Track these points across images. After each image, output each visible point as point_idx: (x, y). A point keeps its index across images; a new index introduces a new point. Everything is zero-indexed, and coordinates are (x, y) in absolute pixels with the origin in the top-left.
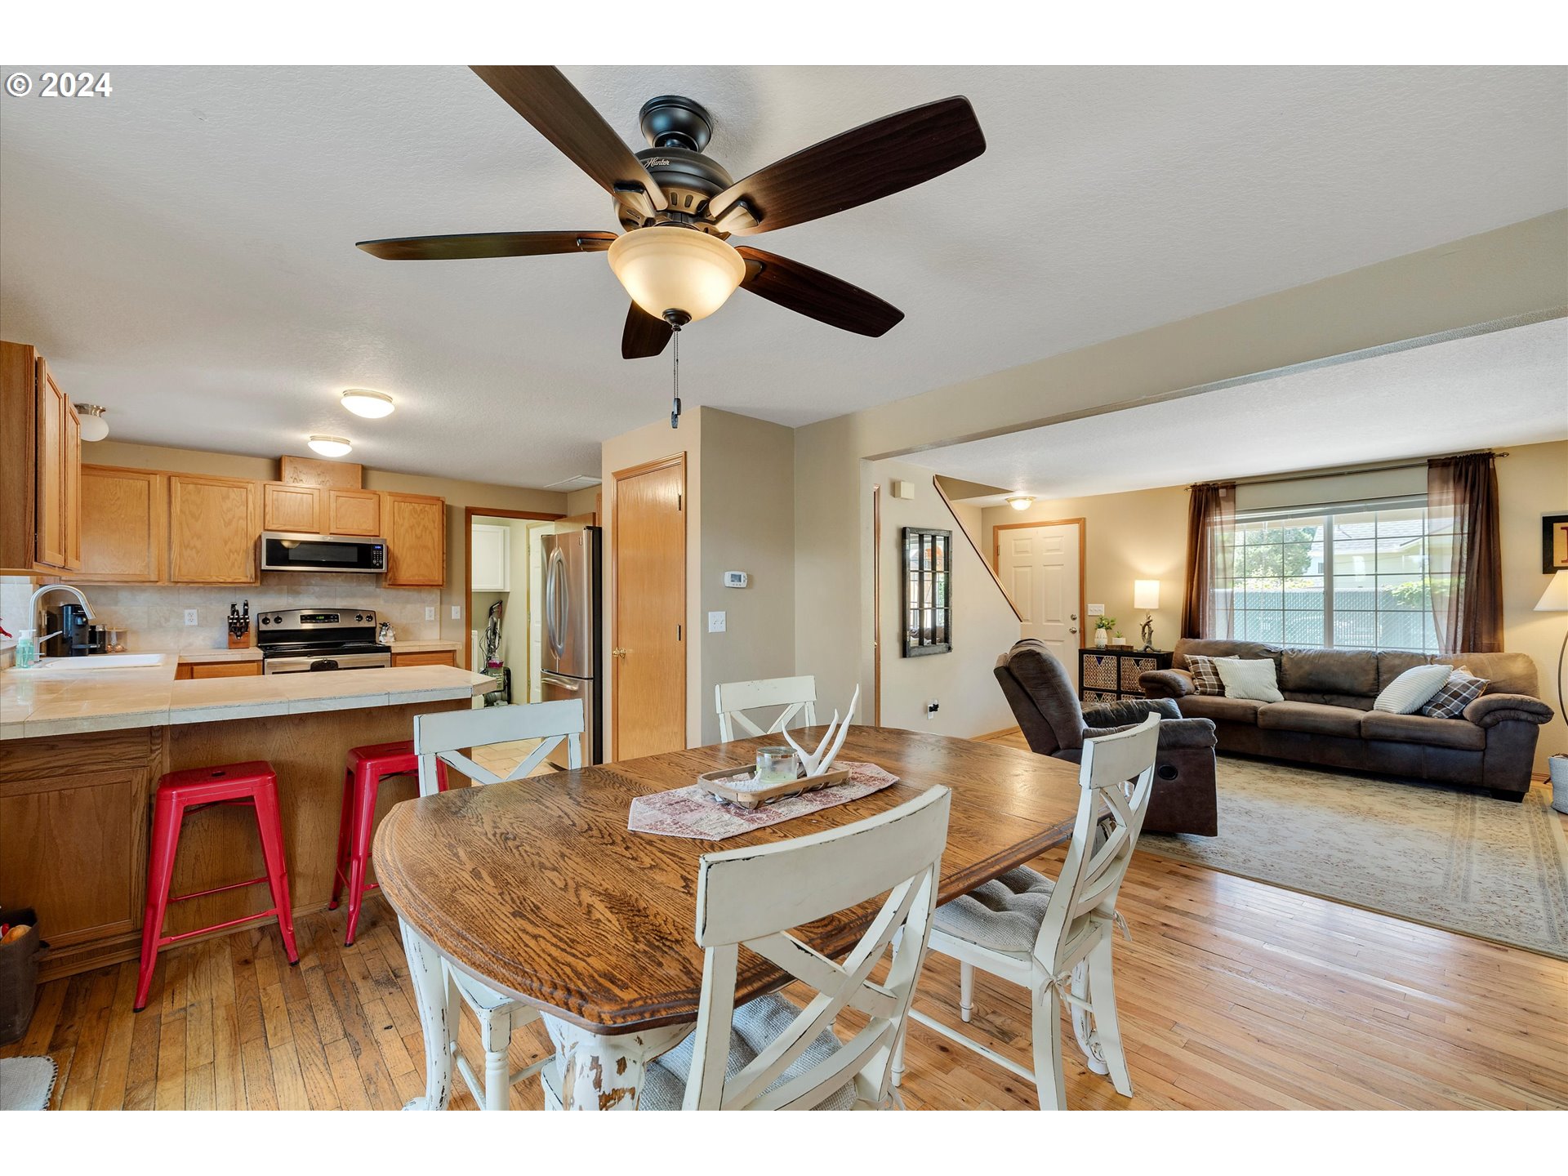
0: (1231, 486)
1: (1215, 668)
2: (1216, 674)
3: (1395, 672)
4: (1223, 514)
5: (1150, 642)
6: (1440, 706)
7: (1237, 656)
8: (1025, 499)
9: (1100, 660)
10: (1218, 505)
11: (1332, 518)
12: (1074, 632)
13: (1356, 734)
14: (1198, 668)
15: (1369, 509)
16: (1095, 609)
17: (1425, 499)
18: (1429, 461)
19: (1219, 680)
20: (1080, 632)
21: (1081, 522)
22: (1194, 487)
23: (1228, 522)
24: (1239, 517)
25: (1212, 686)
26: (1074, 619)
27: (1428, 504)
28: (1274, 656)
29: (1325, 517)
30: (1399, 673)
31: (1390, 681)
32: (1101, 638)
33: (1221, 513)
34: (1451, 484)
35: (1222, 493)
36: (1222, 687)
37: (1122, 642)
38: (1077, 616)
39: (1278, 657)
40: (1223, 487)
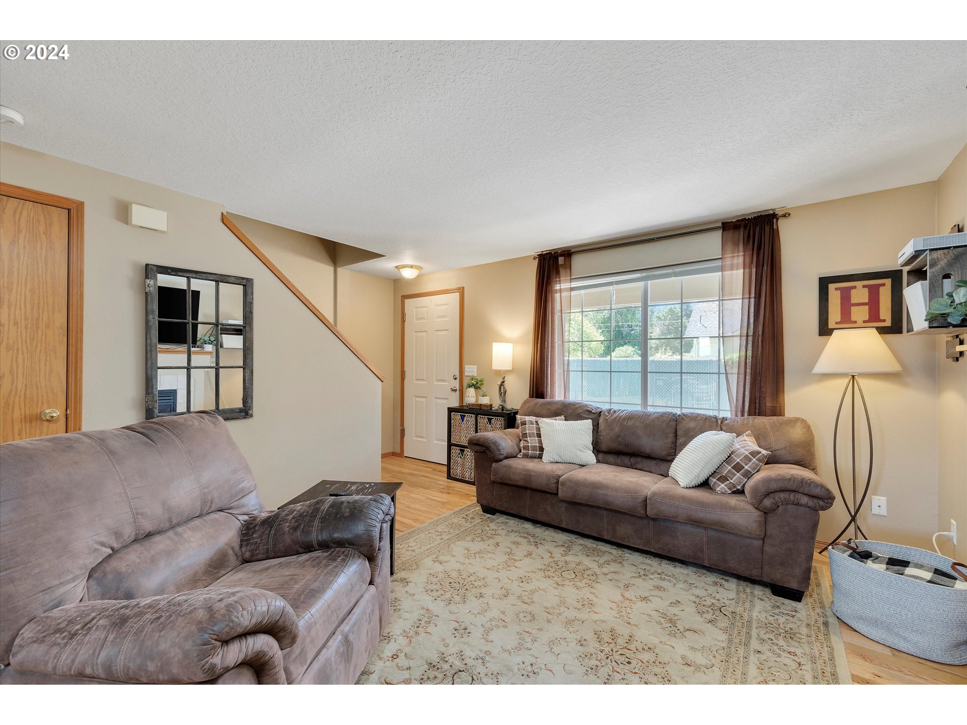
0: (568, 253)
1: (538, 429)
2: (539, 435)
3: (690, 435)
4: (561, 282)
5: (504, 401)
6: (723, 479)
7: (563, 417)
8: (412, 267)
9: (463, 418)
10: (558, 273)
11: (647, 283)
12: (455, 390)
13: (643, 512)
14: (525, 429)
15: (676, 275)
16: (471, 370)
17: (719, 263)
18: (723, 223)
19: (540, 442)
20: (460, 390)
21: (461, 291)
22: (539, 255)
23: (566, 290)
24: (575, 284)
25: (534, 448)
26: (455, 379)
27: (722, 269)
28: (593, 416)
29: (641, 284)
30: (692, 438)
31: (685, 444)
32: (471, 397)
33: (560, 281)
34: (741, 246)
35: (561, 260)
36: (542, 449)
37: (485, 401)
38: (458, 376)
39: (596, 416)
40: (561, 255)
